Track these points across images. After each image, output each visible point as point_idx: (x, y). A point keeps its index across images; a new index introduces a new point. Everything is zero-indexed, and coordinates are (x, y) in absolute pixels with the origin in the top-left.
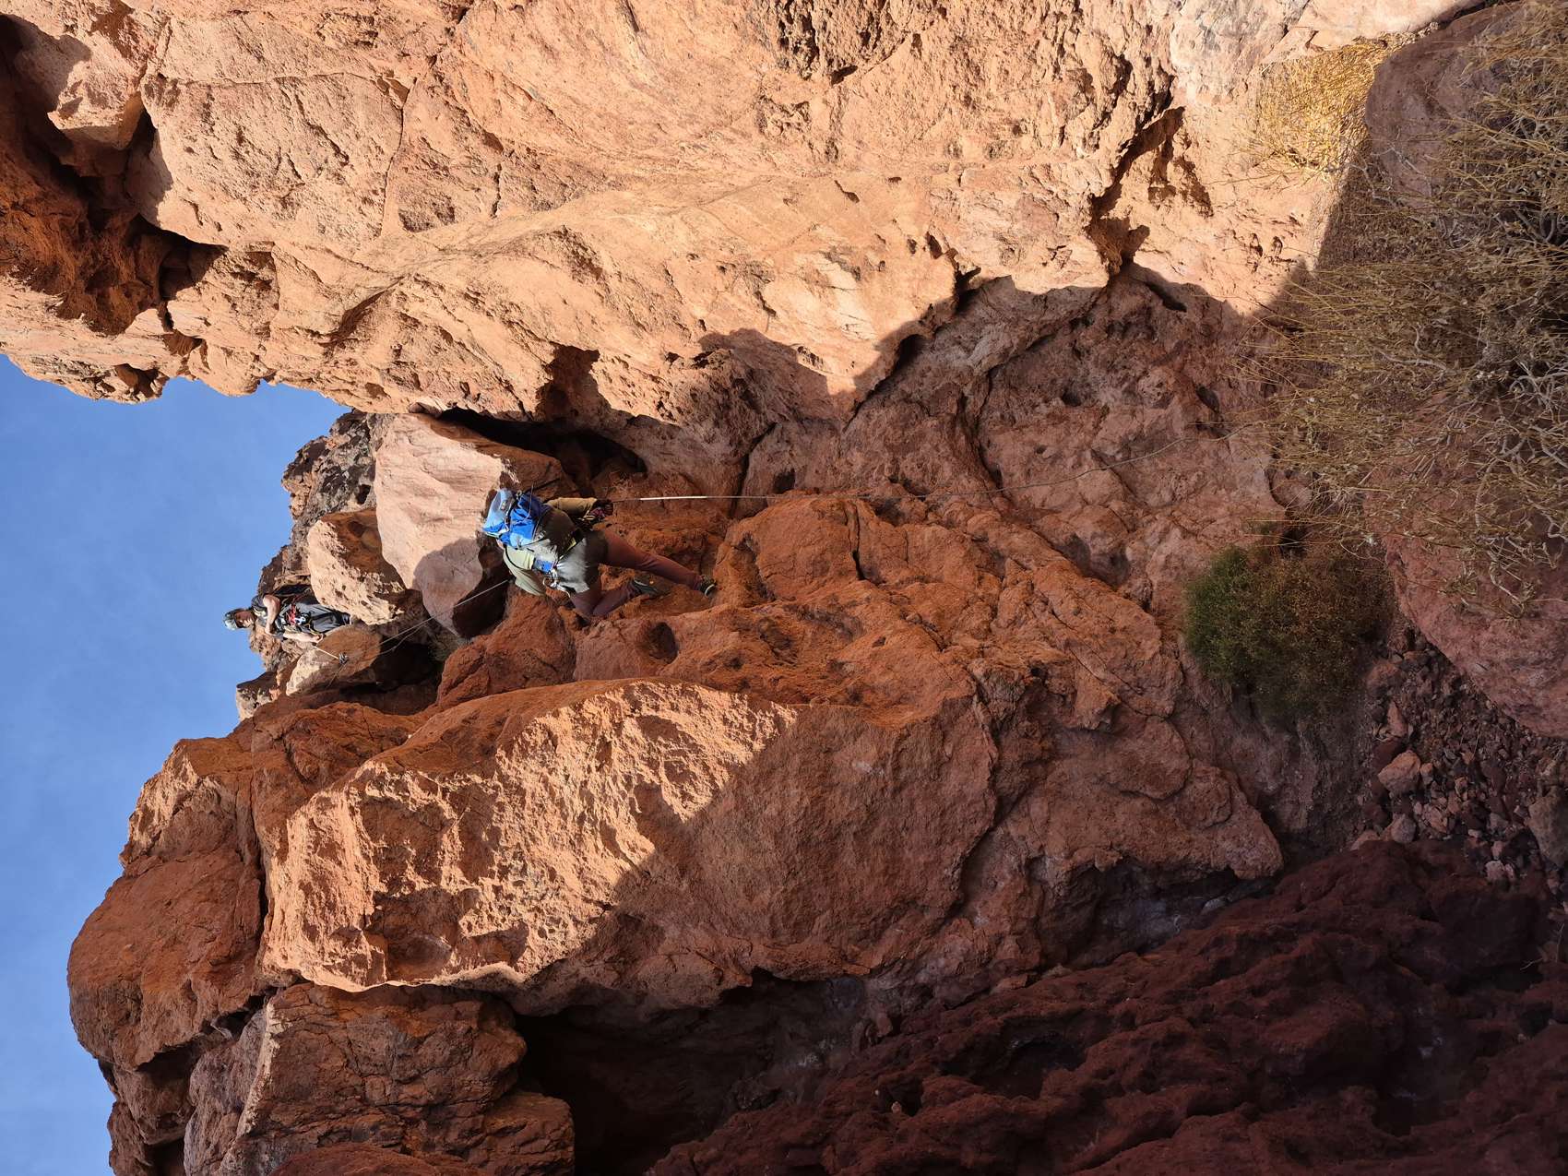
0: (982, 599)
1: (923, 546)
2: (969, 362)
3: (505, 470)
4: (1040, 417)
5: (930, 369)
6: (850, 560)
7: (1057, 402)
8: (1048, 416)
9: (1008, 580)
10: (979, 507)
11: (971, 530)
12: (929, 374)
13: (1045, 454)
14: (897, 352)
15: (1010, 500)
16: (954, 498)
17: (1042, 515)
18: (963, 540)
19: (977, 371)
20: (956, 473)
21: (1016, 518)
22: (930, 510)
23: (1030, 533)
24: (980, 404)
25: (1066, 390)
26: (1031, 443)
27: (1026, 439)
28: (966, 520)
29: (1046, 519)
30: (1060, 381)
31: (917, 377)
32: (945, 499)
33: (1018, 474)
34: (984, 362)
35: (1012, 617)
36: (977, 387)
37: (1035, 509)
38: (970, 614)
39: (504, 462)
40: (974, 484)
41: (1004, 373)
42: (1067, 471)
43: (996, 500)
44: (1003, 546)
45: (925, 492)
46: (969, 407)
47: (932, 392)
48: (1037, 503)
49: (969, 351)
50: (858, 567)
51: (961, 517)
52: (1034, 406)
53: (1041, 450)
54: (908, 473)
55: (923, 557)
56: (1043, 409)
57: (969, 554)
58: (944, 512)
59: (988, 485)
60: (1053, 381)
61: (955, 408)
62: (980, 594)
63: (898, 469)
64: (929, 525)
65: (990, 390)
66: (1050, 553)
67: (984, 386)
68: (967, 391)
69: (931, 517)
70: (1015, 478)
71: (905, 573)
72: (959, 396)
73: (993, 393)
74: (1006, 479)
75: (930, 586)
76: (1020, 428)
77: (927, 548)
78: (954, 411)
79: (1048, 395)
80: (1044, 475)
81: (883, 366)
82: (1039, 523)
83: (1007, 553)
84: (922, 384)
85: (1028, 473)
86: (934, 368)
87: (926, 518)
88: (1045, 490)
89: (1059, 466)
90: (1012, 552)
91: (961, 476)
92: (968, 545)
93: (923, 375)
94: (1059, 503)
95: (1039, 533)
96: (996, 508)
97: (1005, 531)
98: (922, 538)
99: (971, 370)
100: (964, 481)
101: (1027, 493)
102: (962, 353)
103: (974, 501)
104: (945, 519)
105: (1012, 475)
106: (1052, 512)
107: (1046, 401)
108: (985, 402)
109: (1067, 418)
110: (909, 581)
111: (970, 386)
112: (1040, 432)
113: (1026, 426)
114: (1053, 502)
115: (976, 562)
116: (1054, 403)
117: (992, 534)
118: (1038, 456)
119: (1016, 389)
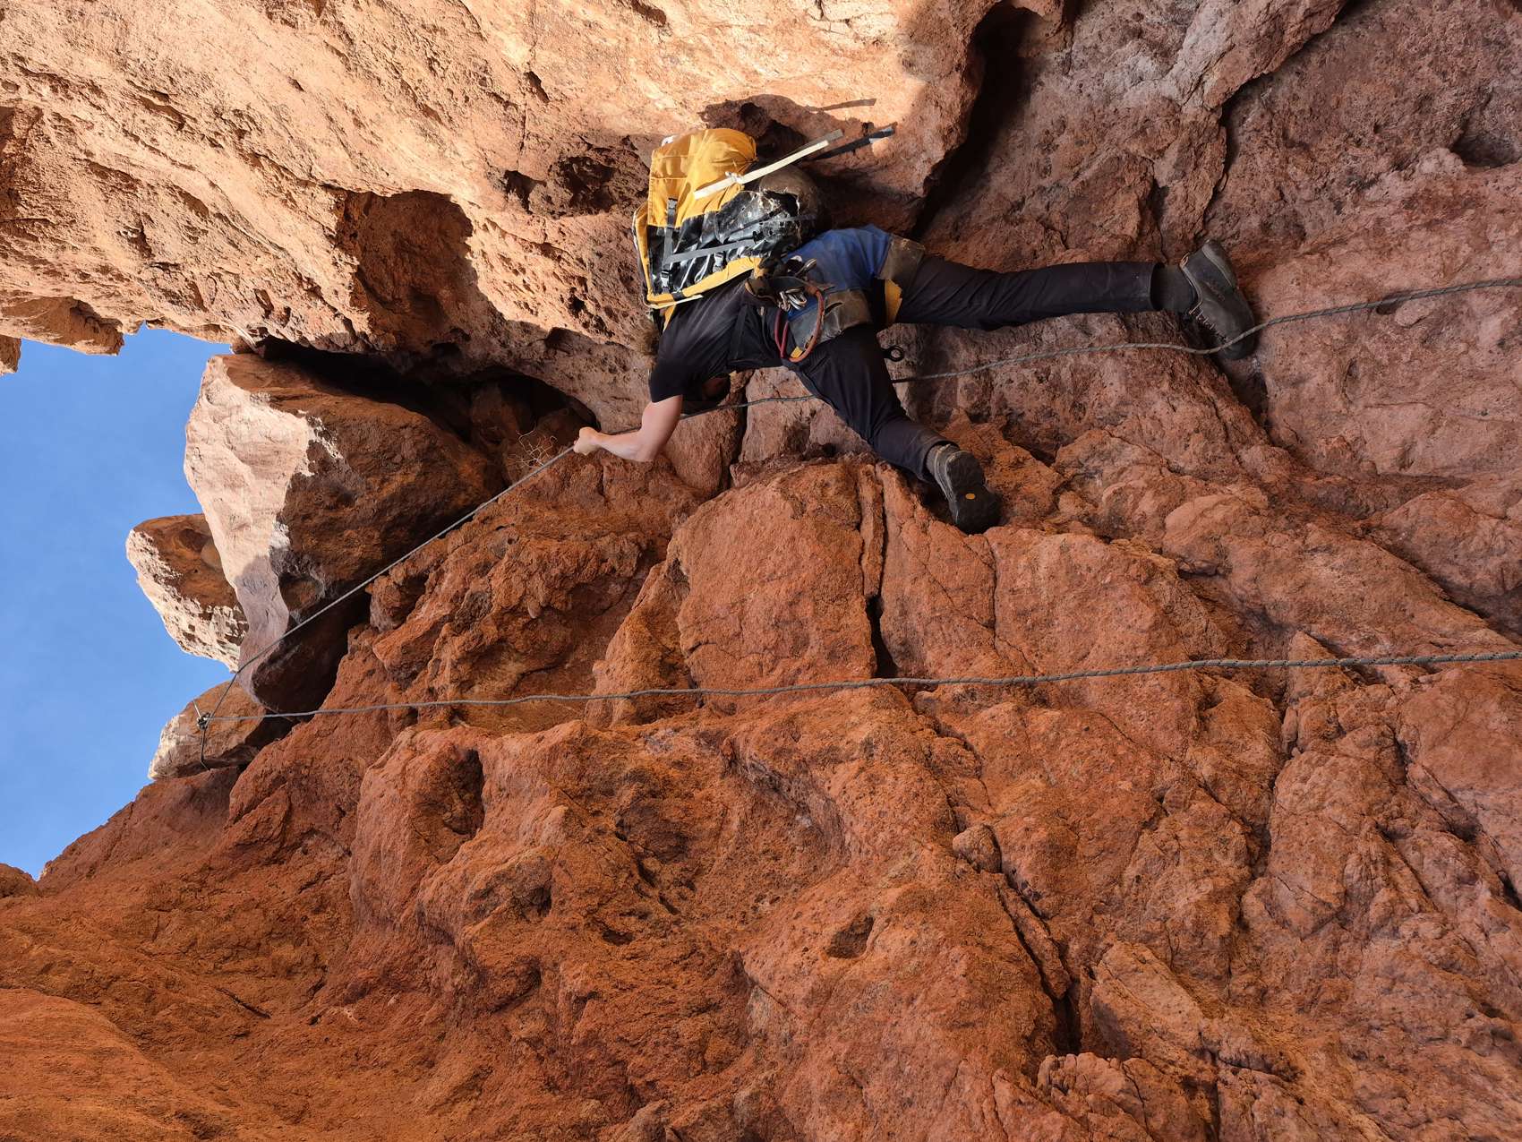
0: (1211, 789)
1: (1034, 590)
2: (1169, 88)
3: (315, 438)
4: (1382, 211)
5: (1063, 124)
6: (857, 619)
7: (1438, 163)
8: (1409, 203)
9: (1302, 718)
10: (1203, 476)
11: (1174, 542)
12: (1064, 140)
13: (1404, 315)
14: (968, 75)
15: (1296, 455)
16: (1133, 453)
17: (1406, 493)
18: (1152, 572)
19: (1191, 110)
20: (1136, 387)
21: (1318, 507)
22: (1067, 486)
23: (1367, 550)
24: (1201, 201)
25: (1465, 125)
26: (1359, 284)
27: (1341, 275)
28: (1163, 512)
29: (1420, 506)
30: (1444, 102)
31: (1034, 155)
32: (1108, 457)
33: (1318, 378)
34: (1211, 81)
35: (1330, 891)
36: (1192, 155)
37: (1376, 477)
38: (1168, 856)
39: (312, 423)
40: (1186, 412)
41: (1269, 107)
42: (1481, 360)
43: (1254, 455)
44: (1277, 592)
45: (1059, 439)
46: (1172, 213)
47: (1073, 186)
48: (1385, 460)
49: (1165, 54)
50: (877, 639)
51: (1148, 505)
52: (1362, 185)
53: (1387, 305)
54: (1013, 396)
55: (1035, 622)
56: (1396, 188)
57: (1166, 616)
58: (1103, 491)
59: (1228, 413)
60: (1424, 103)
61: (1133, 220)
62: (1205, 771)
63: (989, 387)
64: (1061, 528)
65: (1229, 161)
66: (1445, 621)
67: (1213, 151)
68: (1164, 171)
69: (1068, 505)
70: (1309, 388)
71: (984, 665)
72: (1142, 189)
73: (1238, 166)
74: (1279, 396)
75: (1043, 719)
76: (1321, 250)
77: (1044, 596)
78: (1131, 228)
79: (1407, 146)
80: (1401, 373)
81: (935, 120)
82: (1394, 517)
83: (1291, 617)
84: (1046, 171)
85: (1349, 374)
86: (1073, 119)
87: (1054, 508)
88: (1408, 418)
89: (1450, 344)
90: (1309, 612)
91: (1151, 394)
92: (1165, 588)
93: (1048, 146)
94: (1461, 453)
95: (1398, 551)
96: (1252, 478)
97: (1282, 544)
98: (1033, 567)
99: (1173, 108)
100: (1160, 406)
101: (1348, 431)
102: (1146, 64)
103: (1186, 459)
104: (1103, 511)
105: (1298, 382)
106: (1437, 482)
107: (1401, 164)
108: (1217, 194)
109: (1475, 201)
110: (992, 692)
111: (1172, 155)
112: (1385, 252)
113: (1342, 241)
114: (1440, 453)
115: (1192, 644)
116: (1428, 166)
117: (1242, 557)
118: (1382, 324)
119: (1305, 147)
